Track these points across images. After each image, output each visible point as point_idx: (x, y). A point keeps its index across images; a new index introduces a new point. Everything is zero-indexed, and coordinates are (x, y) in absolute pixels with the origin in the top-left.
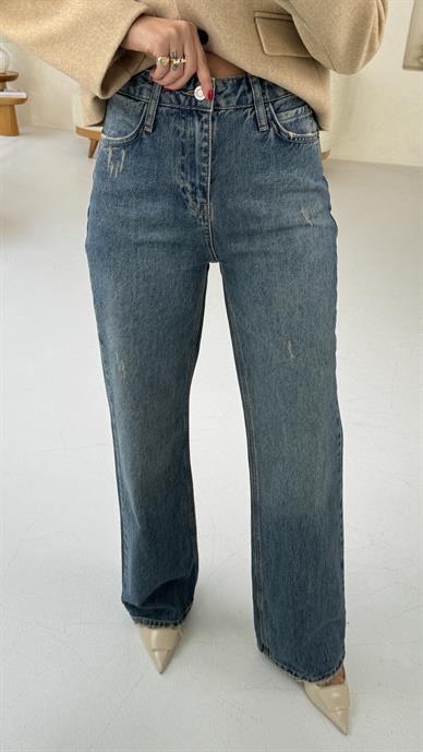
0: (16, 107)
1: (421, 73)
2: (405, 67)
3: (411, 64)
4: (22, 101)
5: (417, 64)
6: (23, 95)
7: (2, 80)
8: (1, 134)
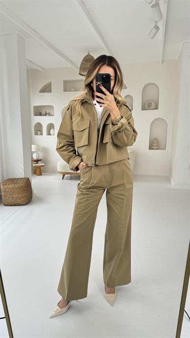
0: (42, 168)
2: (149, 149)
3: (151, 148)
4: (43, 166)
6: (43, 164)
7: (37, 161)
8: (37, 175)
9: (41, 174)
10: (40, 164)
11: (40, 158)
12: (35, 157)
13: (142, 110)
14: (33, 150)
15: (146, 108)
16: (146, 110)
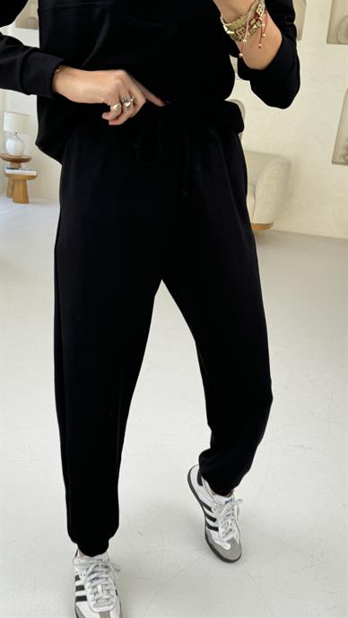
0: (28, 181)
1: (346, 167)
2: (333, 162)
3: (338, 160)
4: (33, 177)
5: (342, 161)
6: (34, 173)
7: (17, 161)
8: (14, 201)
9: (26, 201)
10: (24, 171)
11: (26, 154)
12: (12, 147)
13: (328, 42)
14: (7, 128)
15: (342, 38)
16: (340, 43)
